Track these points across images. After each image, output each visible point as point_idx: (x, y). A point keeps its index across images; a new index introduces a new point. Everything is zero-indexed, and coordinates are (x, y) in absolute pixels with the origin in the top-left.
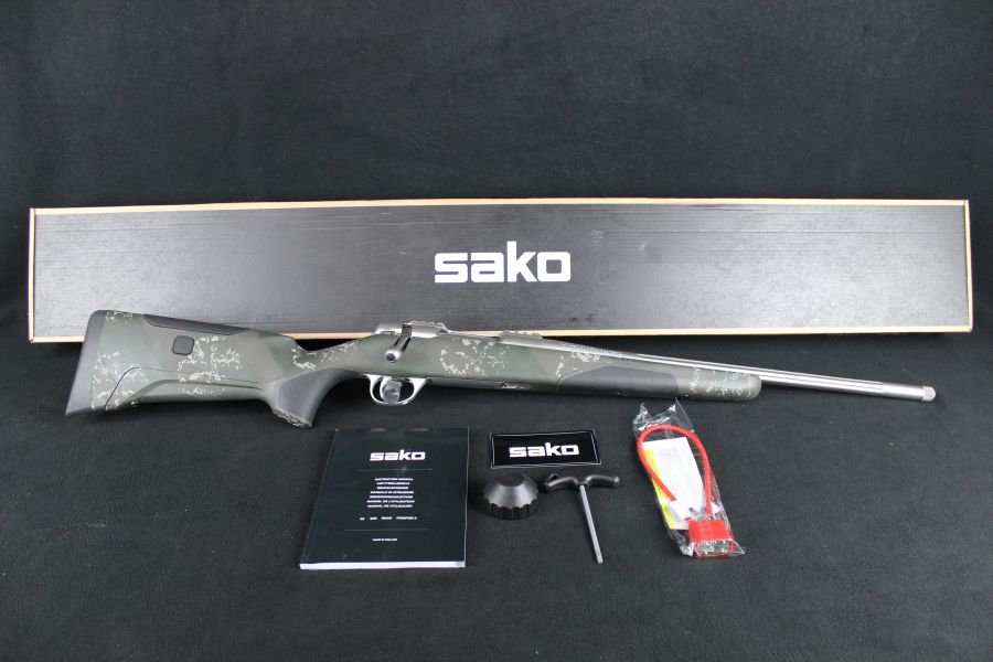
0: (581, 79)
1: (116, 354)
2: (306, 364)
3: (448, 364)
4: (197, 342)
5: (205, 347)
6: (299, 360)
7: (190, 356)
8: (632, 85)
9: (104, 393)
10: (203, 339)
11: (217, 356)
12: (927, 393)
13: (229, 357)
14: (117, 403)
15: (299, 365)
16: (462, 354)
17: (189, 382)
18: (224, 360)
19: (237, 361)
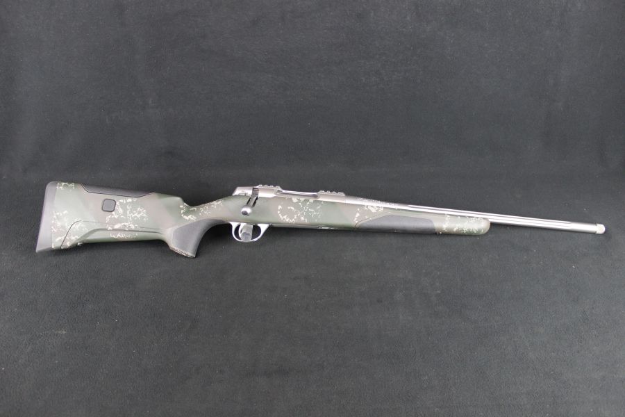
0: (372, 14)
1: (65, 212)
2: (190, 216)
3: (283, 215)
4: (117, 203)
5: (124, 206)
6: (184, 213)
7: (113, 213)
8: (408, 18)
9: (60, 238)
10: (121, 201)
11: (131, 212)
12: (600, 229)
13: (139, 212)
14: (68, 244)
15: (185, 217)
16: (293, 208)
17: (114, 230)
18: (136, 214)
19: (144, 215)
